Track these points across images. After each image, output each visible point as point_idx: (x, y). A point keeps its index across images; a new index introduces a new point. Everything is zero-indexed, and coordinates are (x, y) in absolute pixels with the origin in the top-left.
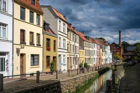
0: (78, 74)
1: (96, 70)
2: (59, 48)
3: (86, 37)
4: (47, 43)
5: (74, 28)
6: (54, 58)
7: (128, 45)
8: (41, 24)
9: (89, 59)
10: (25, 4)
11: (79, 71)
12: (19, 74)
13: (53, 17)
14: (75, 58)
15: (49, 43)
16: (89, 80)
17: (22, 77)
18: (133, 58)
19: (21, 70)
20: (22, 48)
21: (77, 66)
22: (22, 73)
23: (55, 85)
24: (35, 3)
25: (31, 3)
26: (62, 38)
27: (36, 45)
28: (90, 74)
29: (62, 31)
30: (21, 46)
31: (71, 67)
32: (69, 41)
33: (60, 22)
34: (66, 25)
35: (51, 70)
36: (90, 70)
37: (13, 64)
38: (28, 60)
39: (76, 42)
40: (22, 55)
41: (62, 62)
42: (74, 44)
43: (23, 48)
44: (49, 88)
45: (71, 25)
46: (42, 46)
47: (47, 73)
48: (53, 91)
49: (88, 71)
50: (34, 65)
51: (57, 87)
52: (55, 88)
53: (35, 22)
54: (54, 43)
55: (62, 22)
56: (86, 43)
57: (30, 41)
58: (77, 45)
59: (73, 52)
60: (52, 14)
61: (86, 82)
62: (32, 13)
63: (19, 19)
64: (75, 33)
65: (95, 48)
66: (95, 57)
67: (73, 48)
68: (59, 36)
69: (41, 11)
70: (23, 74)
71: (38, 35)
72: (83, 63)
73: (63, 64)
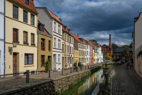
0: (71, 73)
1: (89, 69)
2: (54, 48)
3: (80, 39)
4: (42, 43)
5: (69, 30)
6: (49, 57)
7: (117, 47)
8: (36, 24)
9: (83, 59)
10: (17, 3)
11: (72, 70)
12: (12, 72)
13: (49, 18)
14: (70, 58)
15: (44, 43)
16: (82, 78)
17: (15, 75)
18: (121, 58)
19: (14, 68)
20: (14, 47)
21: (71, 65)
23: (46, 85)
24: (30, 3)
25: (25, 3)
26: (57, 38)
27: (30, 45)
28: (83, 72)
29: (57, 32)
30: (14, 45)
31: (66, 66)
32: (64, 41)
33: (55, 23)
34: (61, 26)
35: (46, 69)
36: (83, 69)
37: (5, 63)
38: (22, 59)
39: (70, 43)
40: (15, 54)
41: (57, 61)
42: (69, 45)
43: (16, 47)
44: (40, 88)
45: (66, 27)
46: (36, 45)
47: (41, 72)
48: (44, 91)
49: (81, 70)
50: (28, 64)
51: (49, 86)
52: (46, 87)
54: (49, 43)
55: (57, 24)
56: (80, 44)
57: (24, 40)
58: (72, 46)
59: (68, 52)
60: (47, 16)
61: (79, 80)
62: (26, 13)
63: (12, 17)
64: (70, 35)
65: (88, 49)
66: (88, 57)
67: (68, 49)
68: (54, 36)
69: (35, 11)
70: (16, 73)
71: (33, 34)
72: (77, 63)
73: (58, 63)
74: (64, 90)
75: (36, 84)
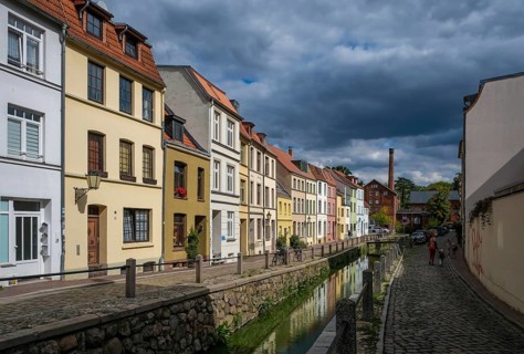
0: (267, 268)
1: (323, 255)
2: (213, 192)
3: (297, 163)
4: (176, 174)
5: (262, 136)
6: (199, 219)
7: (413, 187)
8: (159, 119)
9: (305, 224)
10: (101, 54)
11: (270, 259)
12: (84, 265)
13: (198, 99)
14: (264, 222)
15: (182, 176)
16: (300, 284)
17: (95, 275)
18: (427, 222)
19: (92, 254)
20: (91, 188)
21: (269, 244)
22: (96, 265)
23: (187, 304)
24: (140, 52)
25: (126, 53)
26: (224, 161)
27: (139, 181)
28: (304, 266)
29: (224, 142)
30: (90, 183)
31: (252, 246)
32: (245, 171)
33: (217, 114)
34: (237, 124)
35: (189, 257)
36: (303, 257)
37: (63, 237)
38: (115, 226)
39: (266, 174)
40: (96, 211)
41: (224, 232)
42: (261, 182)
43: (96, 188)
44: (167, 314)
45: (252, 125)
46: (160, 184)
47: (175, 265)
48: (181, 322)
49: (299, 258)
50: (134, 240)
51: (195, 307)
52: (186, 312)
53: (138, 112)
54: (199, 175)
55: (224, 116)
56: (297, 179)
57: (121, 168)
58: (271, 184)
59: (258, 203)
60: (194, 92)
61: (290, 290)
62: (128, 83)
63: (85, 98)
64: (264, 150)
65: (321, 195)
66: (323, 218)
67: (259, 194)
68: (213, 155)
69: (156, 80)
70: (97, 267)
71: (148, 149)
72: (288, 237)
73: (227, 237)
74: (244, 320)
75: (156, 301)
